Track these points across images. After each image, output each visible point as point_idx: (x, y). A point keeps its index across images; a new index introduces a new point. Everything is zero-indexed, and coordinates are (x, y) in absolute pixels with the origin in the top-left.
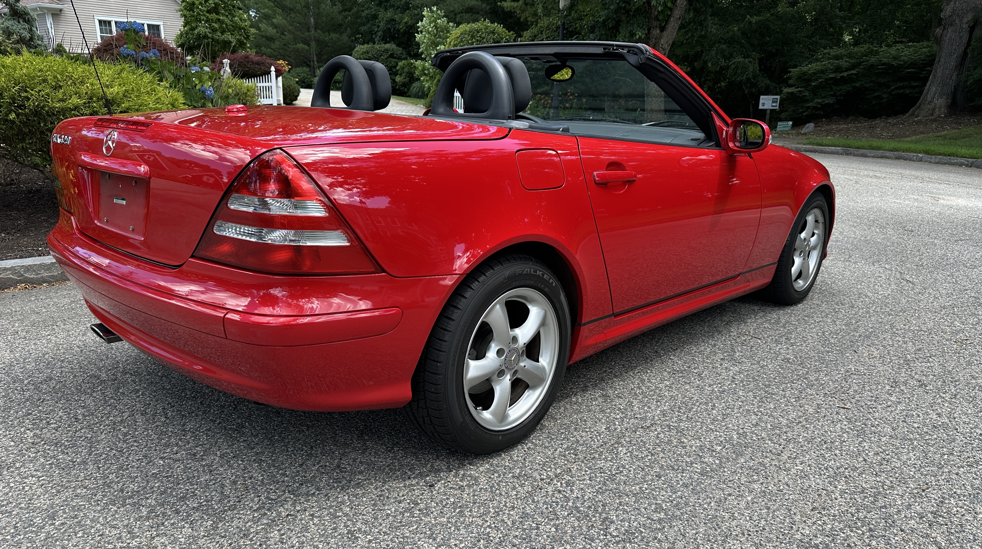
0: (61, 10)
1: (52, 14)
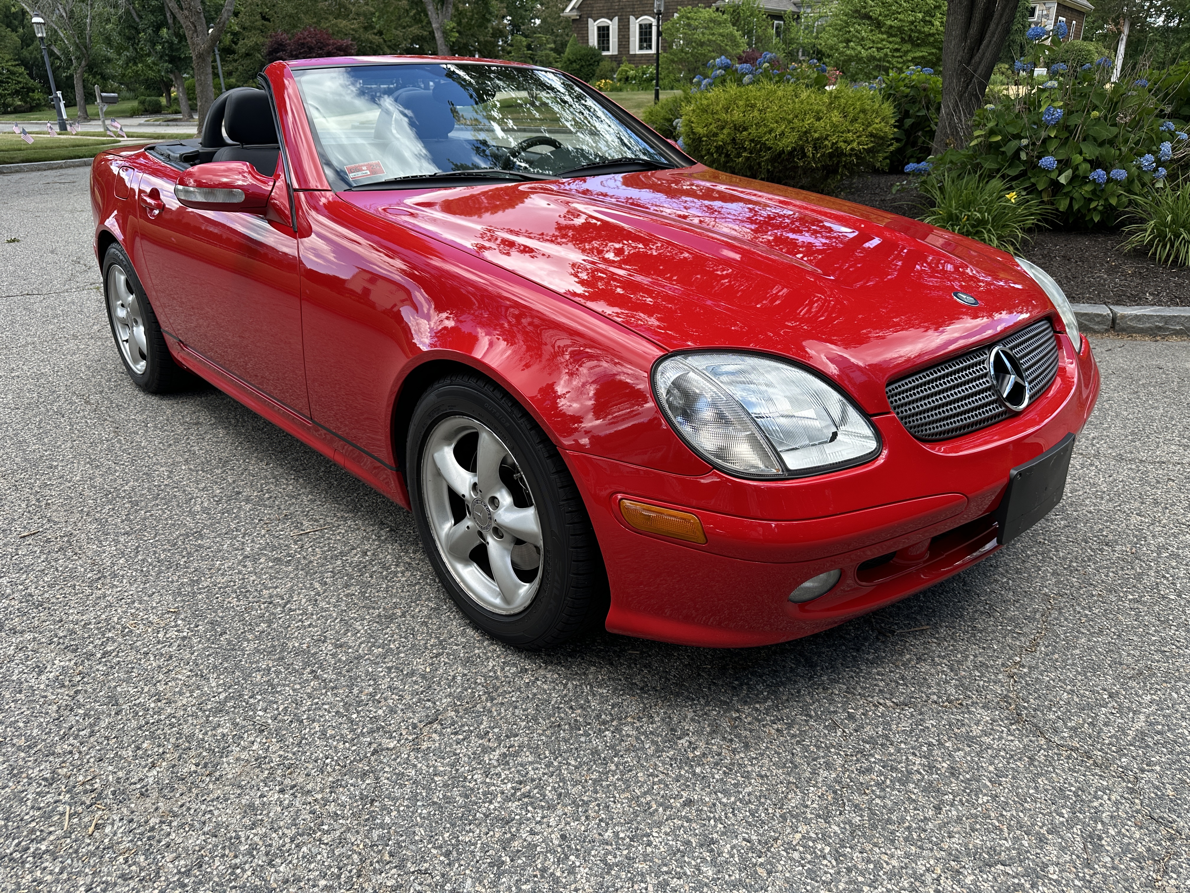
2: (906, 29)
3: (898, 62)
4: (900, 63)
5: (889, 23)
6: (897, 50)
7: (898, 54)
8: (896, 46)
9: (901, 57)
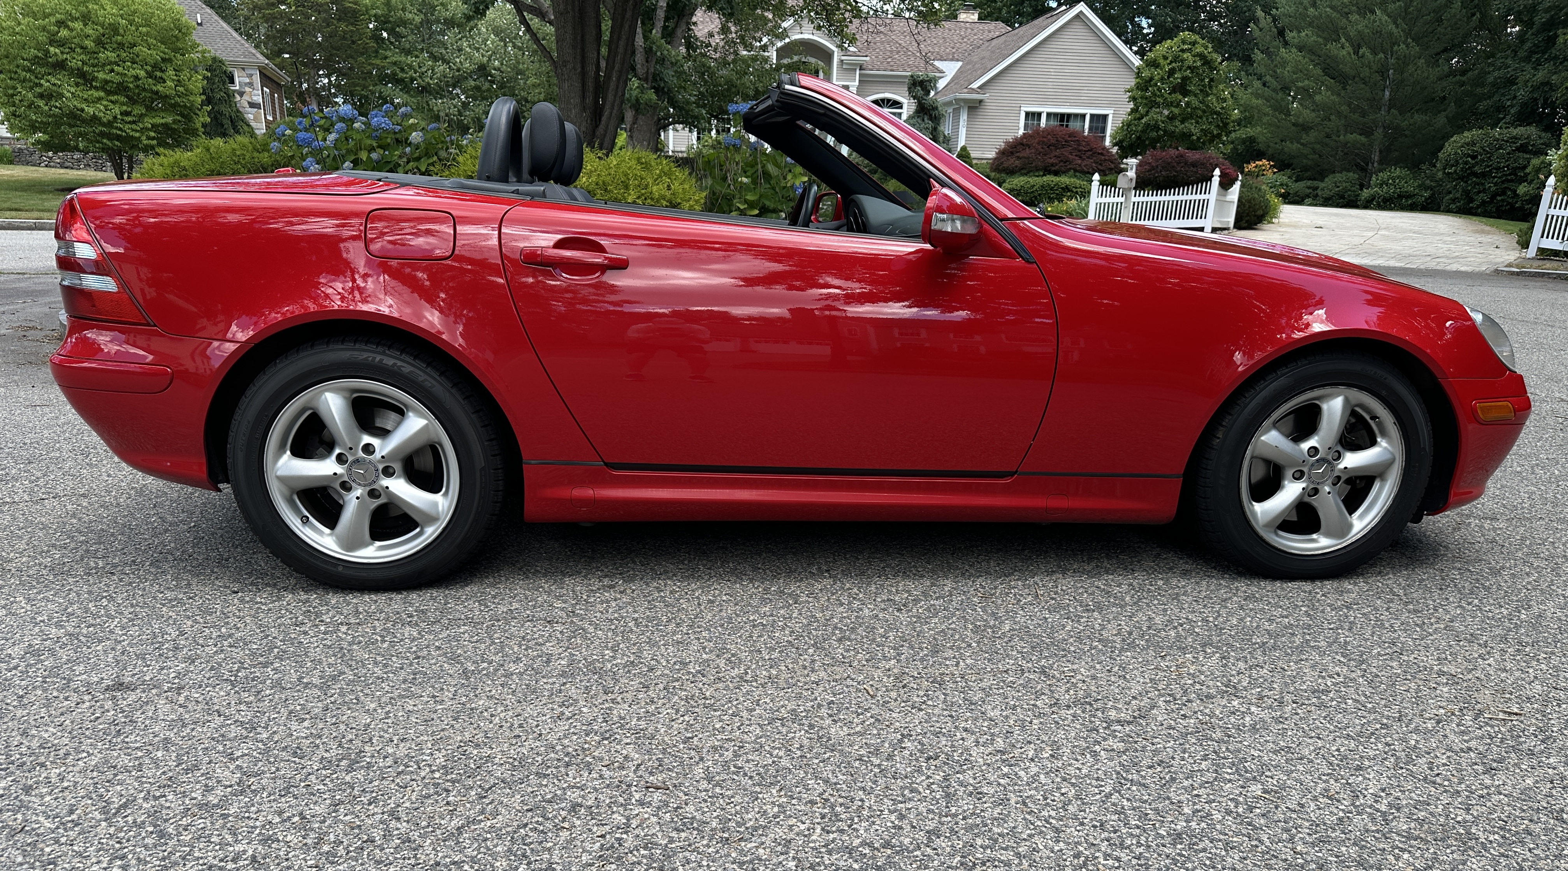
0: (981, 101)
1: (969, 107)
2: (131, 86)
3: (133, 130)
4: (137, 131)
5: (101, 75)
6: (127, 114)
7: (130, 119)
8: (125, 108)
9: (134, 122)
